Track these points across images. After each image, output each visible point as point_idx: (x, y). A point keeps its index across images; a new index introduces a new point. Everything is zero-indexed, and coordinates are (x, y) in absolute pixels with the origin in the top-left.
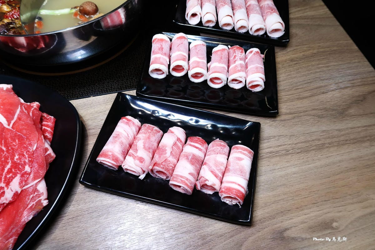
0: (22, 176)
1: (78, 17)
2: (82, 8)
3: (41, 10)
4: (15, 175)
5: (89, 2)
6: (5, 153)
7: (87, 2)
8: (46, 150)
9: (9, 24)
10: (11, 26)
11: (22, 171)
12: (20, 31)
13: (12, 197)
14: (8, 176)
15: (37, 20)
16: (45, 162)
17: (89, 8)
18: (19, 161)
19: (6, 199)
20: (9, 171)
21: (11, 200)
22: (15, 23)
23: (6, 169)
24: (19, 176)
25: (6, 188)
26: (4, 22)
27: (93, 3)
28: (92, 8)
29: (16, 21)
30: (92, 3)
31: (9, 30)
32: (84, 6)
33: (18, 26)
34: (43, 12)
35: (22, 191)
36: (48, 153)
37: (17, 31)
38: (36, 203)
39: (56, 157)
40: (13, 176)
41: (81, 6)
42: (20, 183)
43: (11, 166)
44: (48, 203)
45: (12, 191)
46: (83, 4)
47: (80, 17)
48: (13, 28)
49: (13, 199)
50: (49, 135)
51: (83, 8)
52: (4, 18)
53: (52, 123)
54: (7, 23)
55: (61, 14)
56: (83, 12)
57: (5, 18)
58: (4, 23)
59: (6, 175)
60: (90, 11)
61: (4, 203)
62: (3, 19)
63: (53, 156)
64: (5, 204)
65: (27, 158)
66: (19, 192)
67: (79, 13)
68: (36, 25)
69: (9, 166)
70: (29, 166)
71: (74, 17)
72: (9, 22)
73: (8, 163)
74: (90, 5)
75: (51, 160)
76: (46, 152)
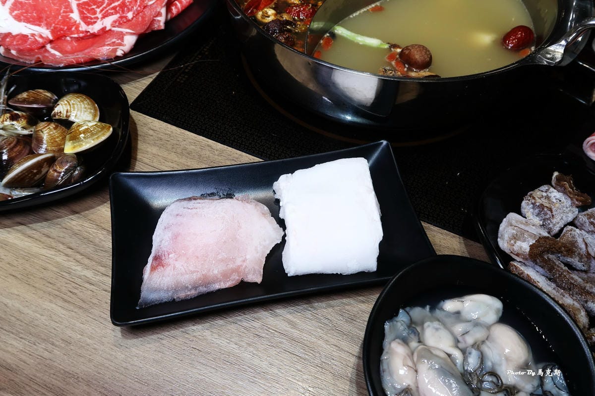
0: (121, 17)
1: (393, 63)
2: (407, 52)
3: (338, 25)
4: (116, 13)
5: (423, 47)
7: (420, 46)
8: (159, 14)
9: (287, 23)
10: (288, 27)
11: (124, 13)
12: (295, 40)
13: (99, 31)
14: (109, 11)
15: (328, 35)
16: (149, 23)
17: (418, 56)
18: (128, 4)
19: (93, 29)
20: (114, 8)
21: (96, 32)
22: (296, 26)
23: (113, 5)
24: (118, 15)
25: (100, 20)
26: (283, 18)
27: (429, 51)
28: (424, 58)
29: (299, 23)
30: (427, 50)
31: (282, 32)
32: (412, 50)
33: (297, 31)
34: (340, 30)
35: (110, 30)
36: (159, 18)
37: (292, 38)
38: (113, 49)
39: (162, 30)
40: (114, 13)
41: (407, 48)
42: (115, 22)
43: (119, 5)
44: (121, 55)
45: (103, 24)
46: (413, 46)
47: (397, 63)
48: (289, 31)
49: (98, 33)
50: (174, 11)
51: (410, 53)
52: (285, 12)
53: (187, 3)
54: (286, 20)
55: (365, 43)
56: (405, 58)
57: (287, 13)
58: (281, 19)
59: (109, 9)
60: (419, 62)
61: (89, 32)
62: (283, 13)
63: (161, 26)
64: (89, 34)
65: (137, 6)
66: (107, 29)
67: (398, 56)
68: (322, 42)
69: (117, 4)
70: (134, 14)
71: (388, 60)
72: (289, 21)
74: (423, 53)
75: (156, 27)
76: (157, 16)
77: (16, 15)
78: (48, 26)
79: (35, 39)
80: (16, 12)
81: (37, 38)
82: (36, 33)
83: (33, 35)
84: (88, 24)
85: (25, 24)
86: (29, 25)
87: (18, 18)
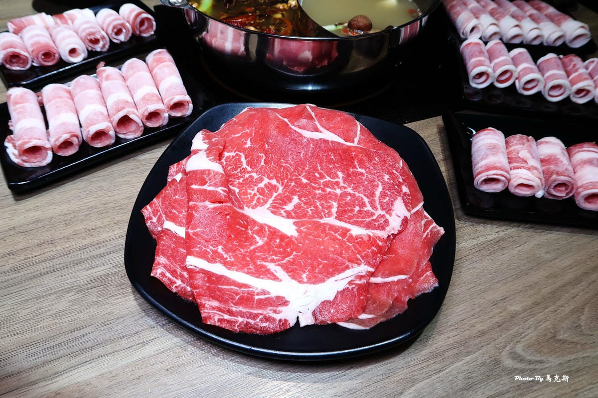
0: (404, 198)
1: (350, 34)
4: (394, 198)
6: (366, 175)
11: (400, 193)
13: (401, 226)
14: (384, 201)
18: (391, 181)
19: (393, 229)
20: (383, 195)
21: (400, 228)
23: (377, 193)
24: (399, 198)
25: (387, 216)
35: (411, 215)
38: (430, 231)
40: (392, 200)
43: (383, 188)
45: (399, 217)
49: (402, 228)
59: (380, 200)
61: (392, 234)
65: (400, 177)
66: (408, 216)
67: (348, 29)
69: (380, 189)
70: (407, 185)
73: (377, 186)
77: (309, 279)
78: (355, 261)
79: (357, 285)
80: (304, 276)
81: (358, 282)
82: (352, 278)
83: (350, 283)
84: (382, 227)
85: (332, 279)
86: (337, 277)
87: (315, 279)
